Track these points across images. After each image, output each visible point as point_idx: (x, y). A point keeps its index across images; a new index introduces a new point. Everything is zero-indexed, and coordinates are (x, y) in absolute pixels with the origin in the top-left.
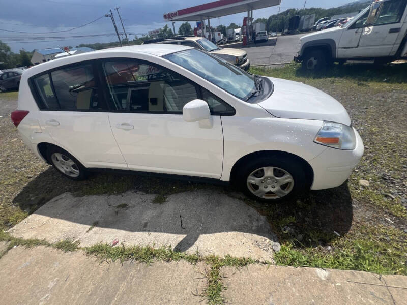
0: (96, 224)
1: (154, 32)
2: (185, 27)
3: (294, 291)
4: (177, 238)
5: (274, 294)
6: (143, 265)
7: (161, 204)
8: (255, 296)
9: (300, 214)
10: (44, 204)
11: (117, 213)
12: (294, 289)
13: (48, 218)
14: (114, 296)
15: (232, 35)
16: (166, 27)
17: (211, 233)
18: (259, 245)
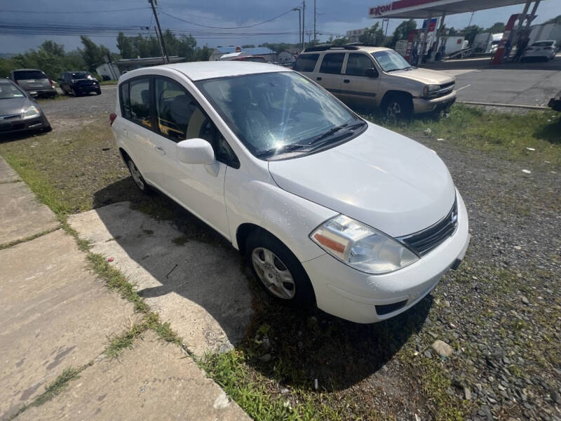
0: (117, 238)
1: (355, 32)
2: (406, 26)
3: (175, 394)
4: (153, 283)
5: (157, 382)
6: (105, 289)
7: (177, 245)
8: (142, 371)
9: (300, 333)
10: (108, 204)
11: (139, 236)
12: (177, 392)
13: (98, 217)
14: (67, 299)
15: (484, 43)
16: (377, 25)
17: (182, 295)
18: (208, 334)
